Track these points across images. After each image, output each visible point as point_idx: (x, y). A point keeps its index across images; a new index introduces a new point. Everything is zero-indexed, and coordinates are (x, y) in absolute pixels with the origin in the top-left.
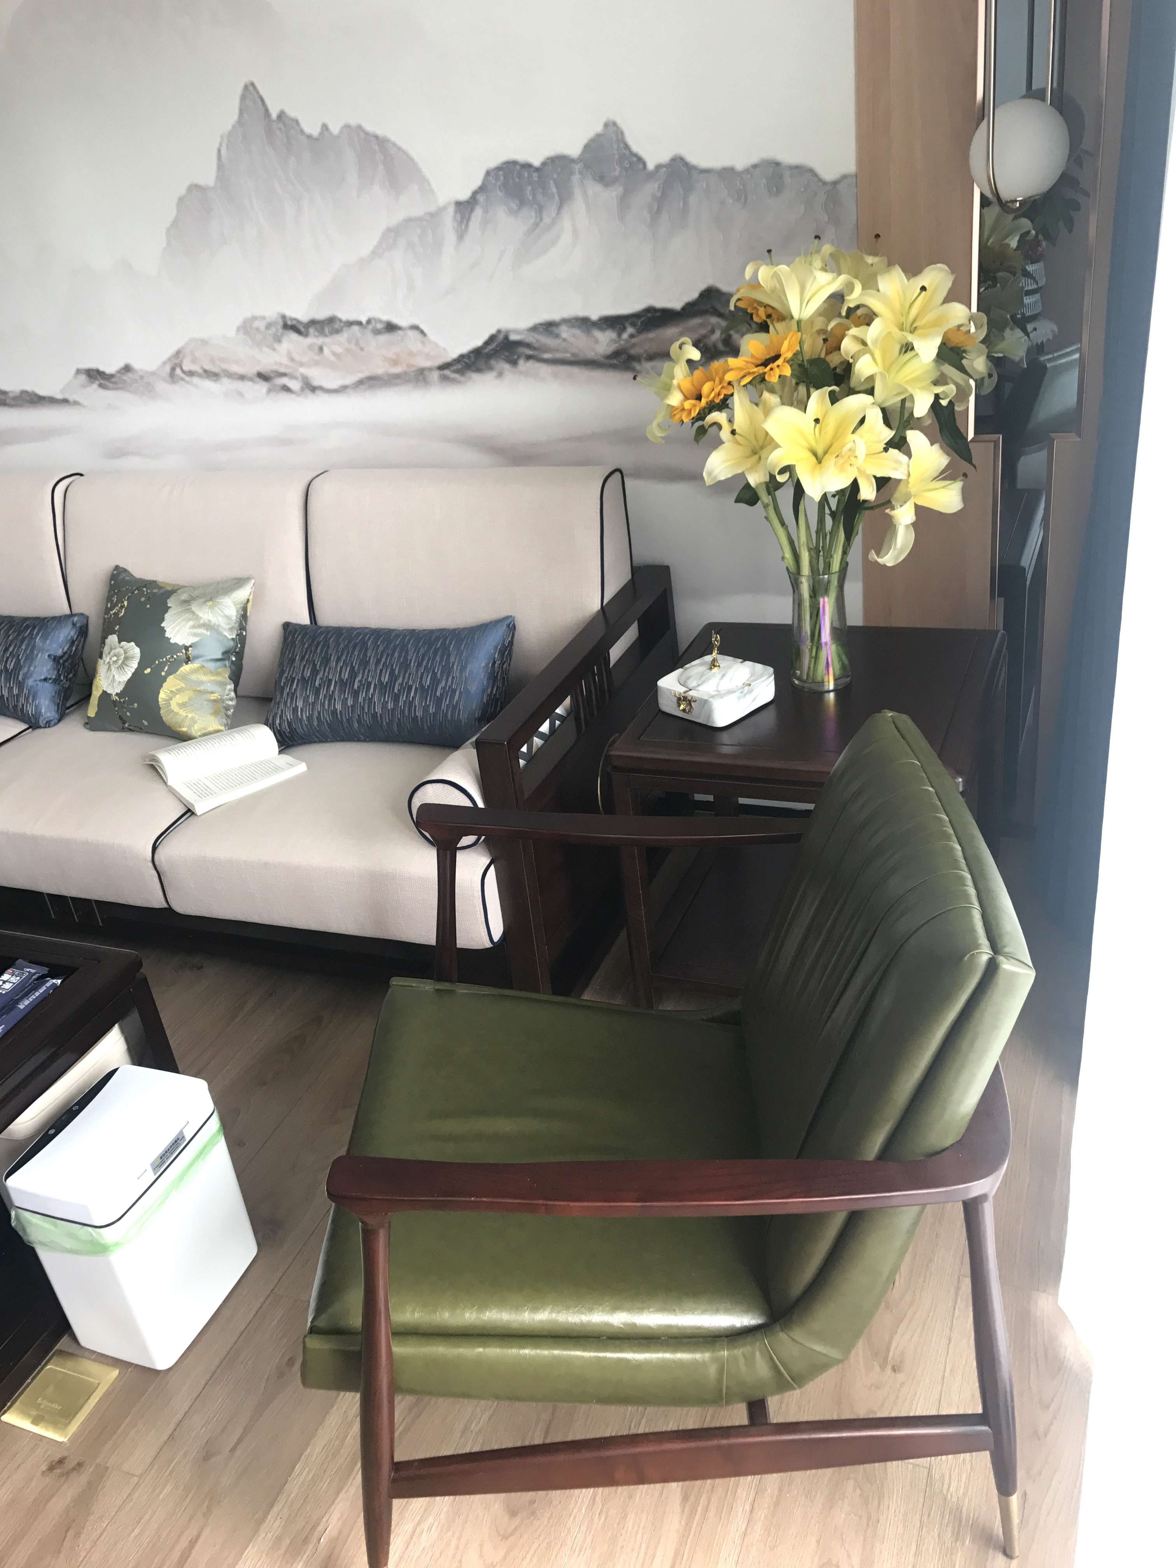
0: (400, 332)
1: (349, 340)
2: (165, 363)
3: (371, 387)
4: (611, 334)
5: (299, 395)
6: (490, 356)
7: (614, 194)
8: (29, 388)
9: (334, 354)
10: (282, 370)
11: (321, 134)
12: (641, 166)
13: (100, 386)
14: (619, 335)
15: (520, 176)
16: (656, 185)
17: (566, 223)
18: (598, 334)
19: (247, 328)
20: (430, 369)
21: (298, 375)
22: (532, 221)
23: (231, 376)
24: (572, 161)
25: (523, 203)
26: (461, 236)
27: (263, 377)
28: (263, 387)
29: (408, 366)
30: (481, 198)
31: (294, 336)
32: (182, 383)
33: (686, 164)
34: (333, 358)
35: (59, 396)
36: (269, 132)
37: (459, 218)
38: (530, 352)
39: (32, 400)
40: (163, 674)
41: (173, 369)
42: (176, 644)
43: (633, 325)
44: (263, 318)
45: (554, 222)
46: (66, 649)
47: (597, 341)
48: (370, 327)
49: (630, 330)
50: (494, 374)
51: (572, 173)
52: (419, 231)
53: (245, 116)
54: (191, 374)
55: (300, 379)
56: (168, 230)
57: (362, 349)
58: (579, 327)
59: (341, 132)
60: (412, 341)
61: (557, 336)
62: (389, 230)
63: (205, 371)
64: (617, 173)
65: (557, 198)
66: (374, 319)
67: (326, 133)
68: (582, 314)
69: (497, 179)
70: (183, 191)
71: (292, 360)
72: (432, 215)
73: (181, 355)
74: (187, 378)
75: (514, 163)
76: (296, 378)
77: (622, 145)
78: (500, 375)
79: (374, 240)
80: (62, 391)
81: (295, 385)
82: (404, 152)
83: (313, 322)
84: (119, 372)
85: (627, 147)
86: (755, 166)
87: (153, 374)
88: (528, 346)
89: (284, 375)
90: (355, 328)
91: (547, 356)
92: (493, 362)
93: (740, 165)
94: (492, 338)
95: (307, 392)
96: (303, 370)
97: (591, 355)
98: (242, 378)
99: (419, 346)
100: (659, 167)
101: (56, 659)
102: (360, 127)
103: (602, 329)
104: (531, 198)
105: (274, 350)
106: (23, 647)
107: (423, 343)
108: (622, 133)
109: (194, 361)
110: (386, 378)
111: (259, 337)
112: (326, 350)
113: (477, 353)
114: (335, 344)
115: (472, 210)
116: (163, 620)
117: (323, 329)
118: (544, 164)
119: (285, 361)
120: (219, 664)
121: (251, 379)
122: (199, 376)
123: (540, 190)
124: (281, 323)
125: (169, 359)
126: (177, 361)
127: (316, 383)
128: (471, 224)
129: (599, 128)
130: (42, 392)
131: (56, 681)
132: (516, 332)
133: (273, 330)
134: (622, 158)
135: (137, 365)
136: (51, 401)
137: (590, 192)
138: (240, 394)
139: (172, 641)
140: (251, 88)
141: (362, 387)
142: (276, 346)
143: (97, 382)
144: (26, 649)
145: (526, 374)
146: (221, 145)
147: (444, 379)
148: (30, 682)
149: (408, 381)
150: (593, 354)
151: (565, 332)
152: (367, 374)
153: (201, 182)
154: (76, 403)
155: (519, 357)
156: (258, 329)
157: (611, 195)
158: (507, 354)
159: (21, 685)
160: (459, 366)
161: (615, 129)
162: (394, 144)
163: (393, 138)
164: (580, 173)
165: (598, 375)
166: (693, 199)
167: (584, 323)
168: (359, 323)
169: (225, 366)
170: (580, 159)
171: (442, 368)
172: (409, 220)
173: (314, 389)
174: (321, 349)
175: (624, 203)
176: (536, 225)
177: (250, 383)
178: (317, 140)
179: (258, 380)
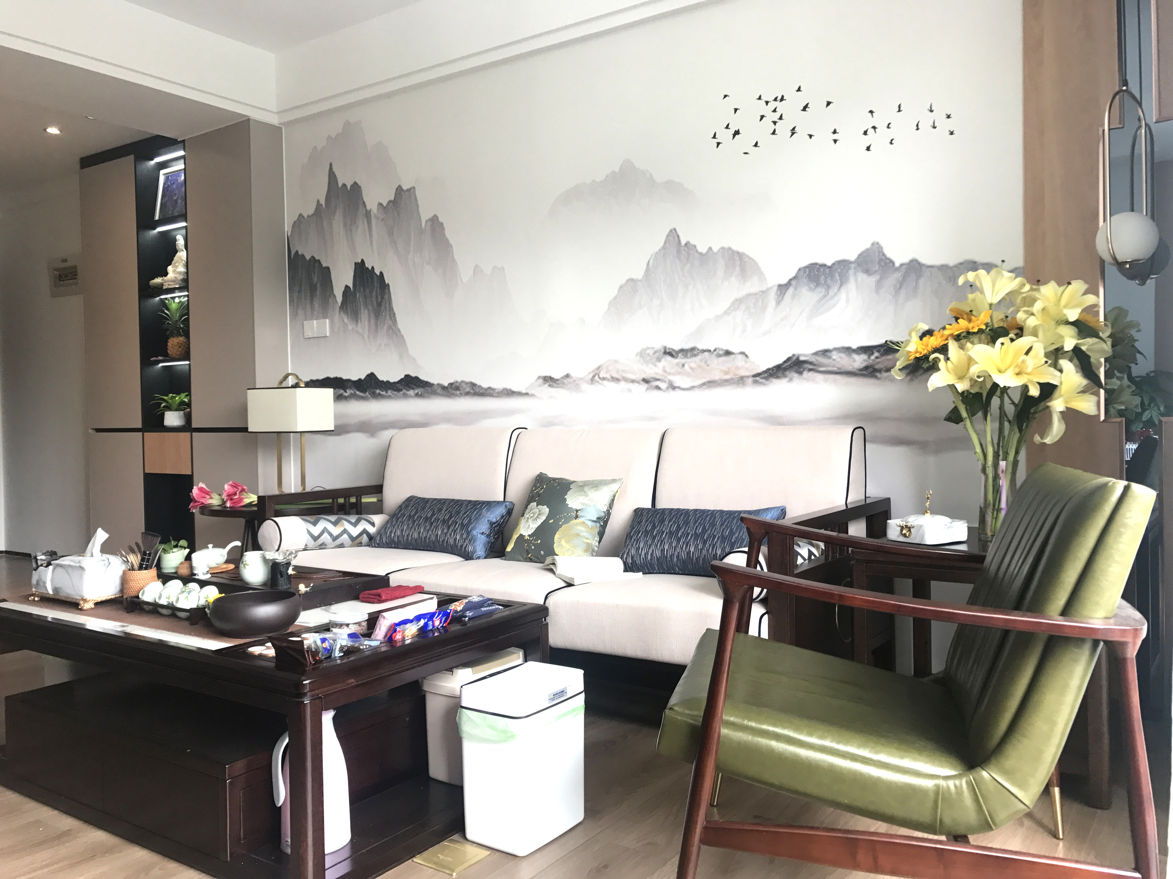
0: (733, 356)
1: (701, 360)
2: (590, 373)
3: (709, 387)
4: (864, 357)
5: (665, 391)
6: (785, 369)
7: (874, 279)
8: (508, 387)
9: (691, 368)
10: (658, 377)
11: (708, 252)
12: (891, 265)
13: (549, 386)
14: (869, 357)
15: (818, 271)
16: (900, 275)
17: (843, 295)
18: (855, 356)
19: (642, 354)
20: (748, 377)
21: (666, 380)
22: (822, 294)
23: (626, 380)
24: (851, 263)
25: (818, 284)
26: (778, 302)
27: (646, 381)
28: (645, 386)
29: (735, 375)
30: (794, 283)
31: (669, 358)
32: (597, 384)
33: (919, 263)
34: (689, 370)
35: (524, 392)
36: (679, 251)
37: (779, 293)
38: (811, 367)
39: (509, 393)
40: (560, 523)
41: (594, 376)
42: (571, 508)
43: (878, 351)
44: (653, 348)
45: (836, 294)
46: (498, 519)
47: (854, 361)
48: (715, 353)
49: (876, 354)
50: (787, 379)
51: (849, 269)
52: (754, 300)
53: (667, 244)
54: (604, 379)
55: (667, 382)
56: (610, 303)
57: (708, 365)
58: (844, 352)
59: (719, 251)
60: (740, 361)
61: (830, 357)
62: (737, 300)
63: (612, 378)
64: (877, 268)
65: (839, 282)
66: (718, 348)
67: (710, 252)
68: (847, 345)
69: (805, 272)
70: (624, 282)
71: (665, 371)
72: (763, 292)
73: (600, 368)
74: (601, 382)
75: (816, 264)
76: (665, 382)
77: (881, 254)
78: (791, 380)
79: (728, 304)
80: (526, 389)
81: (663, 385)
82: (753, 260)
83: (682, 350)
84: (562, 378)
85: (884, 255)
86: (961, 264)
87: (581, 379)
88: (811, 363)
89: (658, 380)
90: (706, 354)
91: (822, 369)
92: (787, 373)
93: (951, 263)
94: (789, 359)
95: (670, 390)
96: (671, 378)
97: (850, 368)
98: (633, 381)
99: (743, 363)
100: (902, 265)
101: (491, 524)
102: (730, 248)
103: (858, 354)
104: (823, 282)
105: (655, 366)
106: (475, 513)
107: (746, 362)
108: (882, 248)
109: (607, 372)
110: (719, 382)
111: (648, 358)
112: (686, 366)
113: (778, 367)
114: (692, 362)
115: (788, 289)
116: (566, 494)
117: (687, 354)
118: (834, 264)
119: (660, 372)
120: (593, 523)
121: (638, 382)
122: (608, 380)
123: (830, 278)
124: (663, 351)
125: (593, 371)
126: (598, 372)
127: (676, 385)
128: (785, 296)
129: (868, 245)
130: (515, 389)
131: (488, 536)
132: (805, 355)
133: (658, 354)
134: (881, 260)
135: (573, 374)
136: (519, 394)
137: (860, 279)
138: (630, 390)
139: (569, 506)
140: (674, 231)
141: (704, 387)
142: (657, 364)
143: (548, 384)
144: (476, 514)
145: (807, 380)
146: (650, 259)
147: (755, 382)
148: (474, 533)
149: (731, 384)
150: (851, 368)
151: (835, 355)
152: (708, 379)
153: (634, 277)
154: (533, 395)
155: (804, 370)
156: (648, 354)
157: (872, 280)
158: (797, 368)
159: (468, 533)
160: (766, 375)
161: (878, 246)
162: (747, 256)
163: (747, 253)
164: (855, 268)
165: (853, 380)
166: (922, 281)
167: (848, 350)
168: (709, 351)
169: (624, 375)
170: (855, 262)
171: (754, 376)
172: (749, 295)
173: (674, 388)
174: (683, 365)
175: (879, 284)
176: (825, 296)
177: (637, 385)
178: (704, 255)
179: (642, 382)
